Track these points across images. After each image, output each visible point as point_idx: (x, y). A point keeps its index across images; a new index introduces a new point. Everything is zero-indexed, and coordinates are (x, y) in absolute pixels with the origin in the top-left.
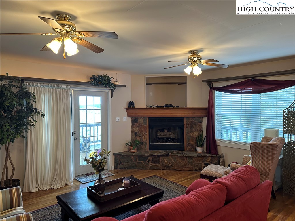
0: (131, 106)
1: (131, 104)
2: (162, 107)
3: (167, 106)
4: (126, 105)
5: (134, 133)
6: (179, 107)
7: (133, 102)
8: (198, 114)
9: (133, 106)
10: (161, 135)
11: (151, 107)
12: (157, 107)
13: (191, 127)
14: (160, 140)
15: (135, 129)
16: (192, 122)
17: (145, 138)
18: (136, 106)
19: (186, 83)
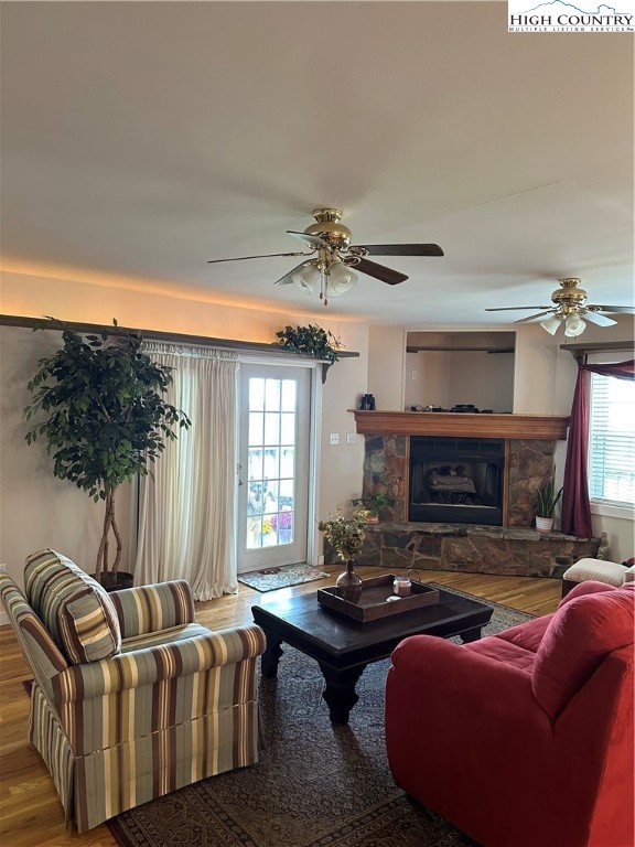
0: (367, 406)
1: (367, 401)
2: (445, 411)
3: (459, 409)
4: (352, 403)
5: (372, 479)
6: (491, 412)
7: (371, 395)
8: (545, 432)
9: (372, 407)
10: (439, 483)
11: (414, 409)
12: (434, 410)
13: (523, 466)
14: (435, 495)
15: (374, 466)
16: (527, 451)
17: (399, 490)
18: (380, 407)
19: (512, 350)
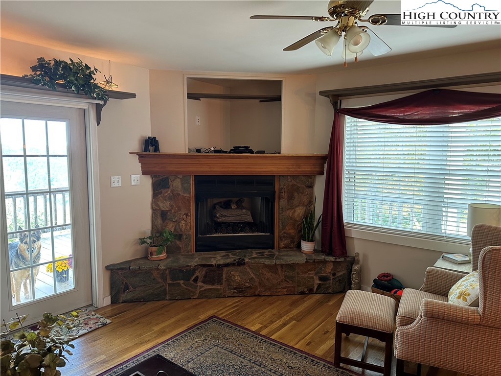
0: (151, 148)
1: (151, 143)
2: (226, 152)
3: (237, 150)
4: (135, 145)
5: (160, 215)
6: (263, 152)
7: (155, 138)
8: (307, 168)
9: (157, 149)
10: (222, 216)
11: (198, 151)
12: (216, 151)
13: (291, 198)
14: (218, 226)
15: (161, 205)
16: (293, 186)
17: (186, 225)
18: (164, 149)
19: (279, 99)
